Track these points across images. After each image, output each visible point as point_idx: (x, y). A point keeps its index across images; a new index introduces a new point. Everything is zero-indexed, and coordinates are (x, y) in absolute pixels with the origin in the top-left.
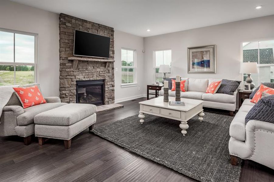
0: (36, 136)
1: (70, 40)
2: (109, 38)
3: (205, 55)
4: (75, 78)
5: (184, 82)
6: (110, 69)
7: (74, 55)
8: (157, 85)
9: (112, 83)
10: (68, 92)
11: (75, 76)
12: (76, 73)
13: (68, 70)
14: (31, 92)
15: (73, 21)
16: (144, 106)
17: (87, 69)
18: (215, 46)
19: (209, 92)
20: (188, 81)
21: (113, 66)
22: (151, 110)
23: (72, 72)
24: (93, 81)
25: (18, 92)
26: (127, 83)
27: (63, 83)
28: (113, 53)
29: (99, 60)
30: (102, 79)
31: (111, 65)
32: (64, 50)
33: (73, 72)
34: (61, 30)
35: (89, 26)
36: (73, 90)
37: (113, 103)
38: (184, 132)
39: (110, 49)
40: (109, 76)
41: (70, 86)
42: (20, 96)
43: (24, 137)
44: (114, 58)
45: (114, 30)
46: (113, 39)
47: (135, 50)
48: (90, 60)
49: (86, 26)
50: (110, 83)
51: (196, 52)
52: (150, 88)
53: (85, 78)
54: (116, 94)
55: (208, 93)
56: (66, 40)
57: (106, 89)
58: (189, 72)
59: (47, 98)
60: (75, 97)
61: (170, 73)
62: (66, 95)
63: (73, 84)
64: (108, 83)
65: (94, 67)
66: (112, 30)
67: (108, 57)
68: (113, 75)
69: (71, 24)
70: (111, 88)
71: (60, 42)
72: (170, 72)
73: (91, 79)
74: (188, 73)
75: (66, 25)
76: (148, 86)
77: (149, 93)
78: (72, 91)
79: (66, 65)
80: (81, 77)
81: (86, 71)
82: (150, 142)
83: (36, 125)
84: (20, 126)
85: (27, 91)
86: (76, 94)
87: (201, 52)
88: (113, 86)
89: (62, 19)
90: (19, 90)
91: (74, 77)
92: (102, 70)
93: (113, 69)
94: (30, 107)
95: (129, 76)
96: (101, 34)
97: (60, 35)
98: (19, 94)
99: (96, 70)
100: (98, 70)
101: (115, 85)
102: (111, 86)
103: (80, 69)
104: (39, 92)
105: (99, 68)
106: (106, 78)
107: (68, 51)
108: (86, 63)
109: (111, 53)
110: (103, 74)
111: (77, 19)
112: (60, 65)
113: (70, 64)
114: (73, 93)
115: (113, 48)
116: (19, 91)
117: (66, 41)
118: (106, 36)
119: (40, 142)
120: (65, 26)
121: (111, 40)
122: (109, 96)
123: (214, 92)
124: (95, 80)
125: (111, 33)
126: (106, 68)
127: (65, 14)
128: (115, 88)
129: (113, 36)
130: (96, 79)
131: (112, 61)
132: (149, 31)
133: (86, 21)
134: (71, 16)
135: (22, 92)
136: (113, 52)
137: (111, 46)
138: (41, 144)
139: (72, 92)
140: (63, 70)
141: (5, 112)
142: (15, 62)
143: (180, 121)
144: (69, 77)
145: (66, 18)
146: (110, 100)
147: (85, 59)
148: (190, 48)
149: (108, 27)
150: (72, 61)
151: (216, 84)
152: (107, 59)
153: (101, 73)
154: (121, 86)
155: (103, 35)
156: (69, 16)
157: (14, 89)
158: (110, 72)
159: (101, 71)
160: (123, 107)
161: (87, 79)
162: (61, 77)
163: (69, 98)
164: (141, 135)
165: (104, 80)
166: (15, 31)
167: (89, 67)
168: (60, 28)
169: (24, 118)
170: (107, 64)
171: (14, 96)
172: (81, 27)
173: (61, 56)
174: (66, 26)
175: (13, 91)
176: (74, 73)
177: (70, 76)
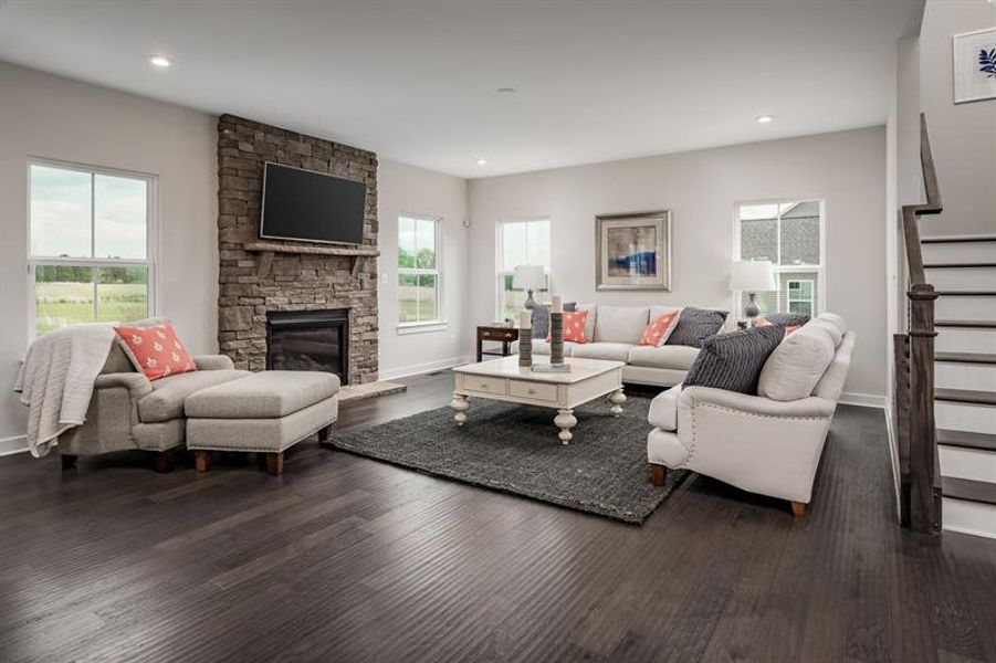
0: (189, 448)
1: (251, 194)
2: (362, 187)
3: (643, 240)
4: (264, 304)
5: (585, 314)
6: (365, 277)
7: (262, 236)
8: (506, 325)
9: (371, 320)
10: (244, 345)
11: (264, 298)
12: (267, 289)
13: (244, 279)
14: (160, 341)
15: (260, 136)
16: (466, 377)
17: (296, 278)
18: (669, 213)
19: (648, 341)
20: (596, 315)
21: (375, 267)
22: (484, 386)
23: (255, 287)
24: (314, 312)
25: (128, 338)
26: (416, 320)
27: (231, 318)
28: (375, 230)
29: (335, 251)
30: (341, 306)
31: (367, 267)
32: (233, 221)
33: (258, 285)
34: (226, 165)
35: (303, 148)
36: (258, 339)
37: (374, 379)
38: (566, 435)
39: (366, 216)
40: (360, 299)
41: (248, 328)
42: (133, 350)
43: (160, 450)
44: (376, 244)
45: (377, 158)
46: (373, 187)
47: (439, 220)
48: (307, 249)
49: (295, 149)
50: (366, 320)
51: (620, 229)
52: (487, 334)
53: (291, 303)
54: (383, 354)
55: (646, 344)
56: (240, 193)
57: (354, 338)
58: (600, 287)
59: (196, 357)
60: (264, 358)
61: (546, 290)
62: (237, 353)
63: (259, 322)
64: (360, 321)
65: (317, 271)
66: (370, 159)
67: (361, 242)
68: (374, 294)
69: (253, 144)
70: (368, 336)
71: (220, 199)
72: (544, 287)
73: (310, 307)
74: (597, 290)
75: (241, 148)
76: (481, 330)
77: (483, 350)
78: (254, 342)
79: (240, 265)
80: (280, 301)
81: (295, 283)
82: (478, 458)
83: (190, 421)
84: (146, 423)
85: (149, 336)
86: (265, 350)
87: (633, 228)
88: (374, 329)
89: (226, 131)
90: (129, 334)
91: (261, 301)
92: (341, 281)
93: (374, 276)
94: (161, 378)
95: (421, 302)
96: (339, 171)
97: (220, 176)
98: (130, 344)
99: (323, 280)
100: (330, 279)
101: (380, 325)
102: (369, 328)
103: (278, 278)
104: (179, 342)
105: (333, 274)
106: (355, 306)
107: (243, 224)
108: (295, 260)
109: (367, 228)
110: (343, 294)
111: (269, 130)
112: (221, 265)
113: (250, 264)
114: (258, 349)
115: (375, 214)
116: (131, 338)
117: (240, 196)
118: (353, 178)
119: (201, 463)
120: (236, 151)
121: (368, 191)
122: (361, 359)
123: (658, 342)
124: (321, 311)
125: (367, 167)
126: (354, 274)
127: (233, 116)
128: (380, 335)
129: (374, 178)
130: (323, 307)
131: (372, 253)
132: (482, 164)
133: (294, 135)
134: (253, 122)
135: (137, 340)
136: (375, 224)
137: (367, 208)
138: (203, 469)
139: (254, 345)
140: (230, 279)
141: (101, 391)
142: (96, 256)
143: (556, 409)
144: (247, 300)
145: (240, 128)
146: (364, 372)
147: (295, 249)
148: (601, 218)
149: (359, 151)
150: (256, 254)
151: (667, 320)
152: (356, 247)
153: (338, 288)
154: (398, 328)
155: (344, 176)
156: (247, 121)
157: (116, 330)
158: (366, 285)
159: (339, 284)
160: (404, 390)
161: (297, 308)
162: (223, 299)
163: (246, 362)
164: (458, 447)
165: (346, 312)
166: (95, 168)
167: (304, 272)
168: (220, 156)
169: (160, 401)
170: (357, 263)
171: (118, 350)
172: (280, 153)
173: (224, 239)
174: (240, 151)
175: (113, 334)
176: (261, 289)
177: (249, 297)
